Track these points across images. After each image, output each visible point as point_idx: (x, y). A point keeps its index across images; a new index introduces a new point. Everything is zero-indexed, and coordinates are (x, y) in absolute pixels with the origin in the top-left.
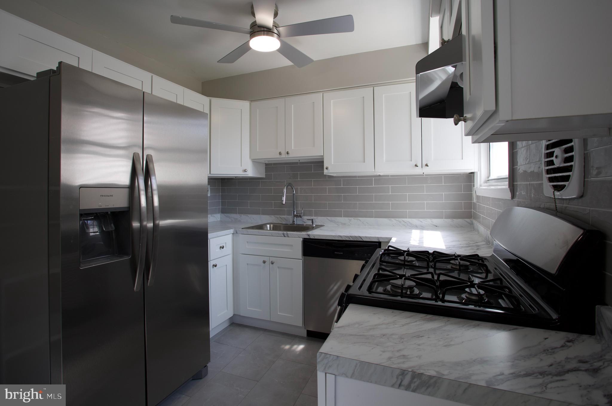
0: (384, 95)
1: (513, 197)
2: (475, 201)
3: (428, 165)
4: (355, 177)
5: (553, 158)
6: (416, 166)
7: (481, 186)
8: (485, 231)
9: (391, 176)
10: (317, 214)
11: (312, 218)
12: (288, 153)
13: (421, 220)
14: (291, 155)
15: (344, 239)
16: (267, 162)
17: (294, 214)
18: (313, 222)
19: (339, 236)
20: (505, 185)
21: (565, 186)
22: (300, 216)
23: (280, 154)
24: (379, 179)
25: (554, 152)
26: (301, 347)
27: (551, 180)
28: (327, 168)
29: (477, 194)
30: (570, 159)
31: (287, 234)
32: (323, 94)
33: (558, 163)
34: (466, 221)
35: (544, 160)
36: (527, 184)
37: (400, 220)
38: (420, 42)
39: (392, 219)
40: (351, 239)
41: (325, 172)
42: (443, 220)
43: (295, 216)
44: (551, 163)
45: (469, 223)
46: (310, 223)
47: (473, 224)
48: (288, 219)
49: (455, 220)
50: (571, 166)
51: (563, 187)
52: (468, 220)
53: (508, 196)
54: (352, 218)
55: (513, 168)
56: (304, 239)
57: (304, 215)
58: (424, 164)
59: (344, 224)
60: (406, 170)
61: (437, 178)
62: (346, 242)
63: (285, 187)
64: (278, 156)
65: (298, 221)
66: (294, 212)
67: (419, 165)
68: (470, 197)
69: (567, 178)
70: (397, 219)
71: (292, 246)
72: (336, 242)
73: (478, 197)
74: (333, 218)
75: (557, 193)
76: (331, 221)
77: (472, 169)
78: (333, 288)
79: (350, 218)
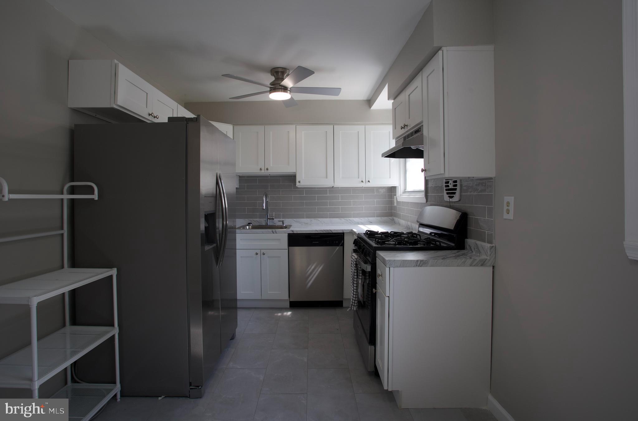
0: (341, 132)
1: (427, 201)
2: (395, 204)
3: (370, 181)
4: (315, 188)
5: (449, 184)
6: (362, 182)
7: (400, 195)
8: (406, 223)
9: (341, 188)
10: (284, 217)
11: (282, 220)
12: (267, 169)
13: (362, 218)
14: (269, 171)
15: (319, 232)
16: (241, 175)
17: (267, 217)
18: (283, 223)
19: (316, 230)
20: (422, 195)
21: (454, 196)
22: (273, 219)
23: (261, 169)
24: (332, 189)
25: (449, 181)
26: (289, 313)
27: (447, 193)
28: (299, 182)
29: (398, 201)
30: (455, 186)
31: (276, 231)
32: (296, 126)
33: (451, 187)
34: (389, 218)
35: (444, 185)
36: (435, 195)
37: (347, 219)
38: (365, 98)
39: (342, 219)
40: (324, 232)
41: (297, 184)
42: (375, 218)
43: (268, 219)
44: (448, 186)
45: (391, 219)
46: (281, 224)
47: (394, 220)
48: (263, 222)
49: (382, 218)
50: (456, 188)
51: (453, 197)
52: (390, 218)
53: (424, 200)
54: (313, 219)
55: (427, 187)
56: (289, 234)
57: (276, 218)
58: (367, 180)
59: (307, 224)
60: (355, 183)
61: (372, 189)
62: (320, 234)
63: (264, 196)
64: (259, 171)
65: (270, 223)
66: (267, 215)
67: (364, 181)
68: (391, 202)
69: (454, 193)
70: (345, 219)
71: (279, 240)
72: (314, 234)
73: (397, 202)
74: (298, 220)
75: (450, 199)
76: (297, 222)
77: (395, 185)
78: (310, 268)
79: (311, 219)
